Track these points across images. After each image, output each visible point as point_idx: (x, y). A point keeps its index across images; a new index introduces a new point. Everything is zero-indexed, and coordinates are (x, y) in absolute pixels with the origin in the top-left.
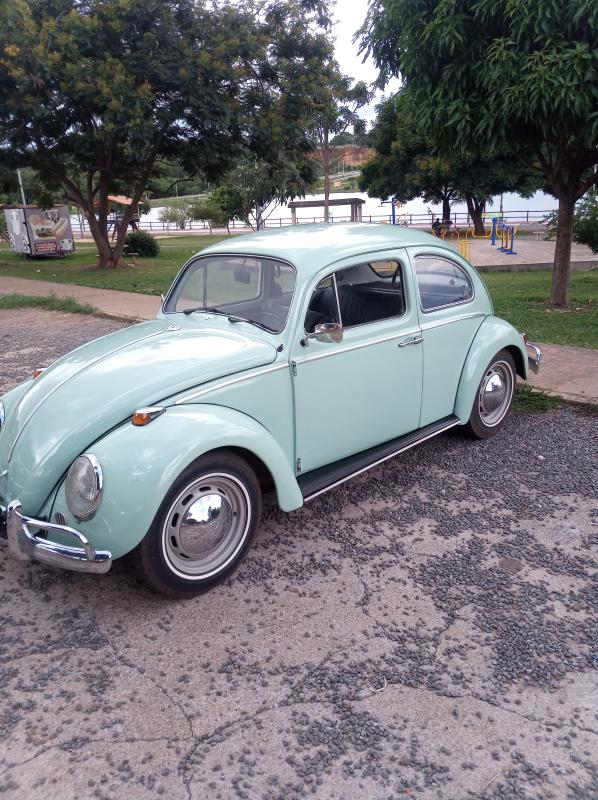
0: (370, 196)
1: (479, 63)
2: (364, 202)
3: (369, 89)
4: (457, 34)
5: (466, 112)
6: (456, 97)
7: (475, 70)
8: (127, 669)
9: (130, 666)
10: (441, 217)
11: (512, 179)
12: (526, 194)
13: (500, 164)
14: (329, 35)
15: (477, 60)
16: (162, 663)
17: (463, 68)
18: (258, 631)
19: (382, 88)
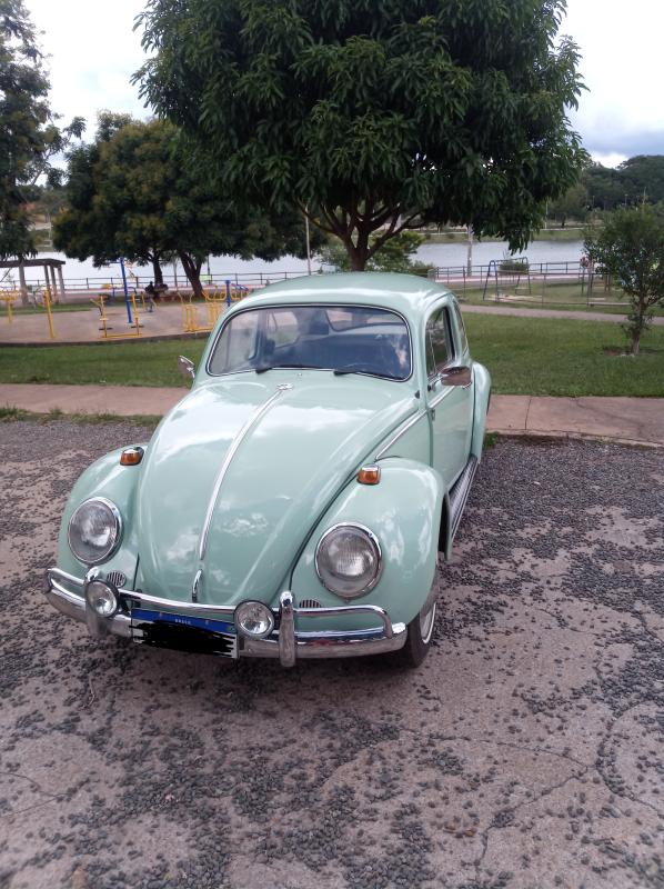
0: (70, 255)
1: (295, 123)
2: (64, 263)
3: (64, 135)
4: (277, 90)
5: (286, 169)
6: (271, 153)
7: (291, 130)
8: (454, 743)
9: (450, 739)
10: (153, 280)
11: (231, 241)
12: (246, 257)
13: (216, 224)
14: (41, 70)
15: (294, 118)
16: (475, 726)
17: (280, 124)
18: (516, 672)
19: (78, 135)
